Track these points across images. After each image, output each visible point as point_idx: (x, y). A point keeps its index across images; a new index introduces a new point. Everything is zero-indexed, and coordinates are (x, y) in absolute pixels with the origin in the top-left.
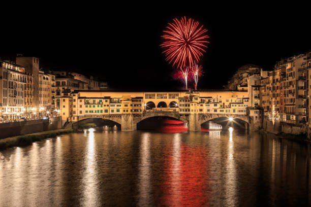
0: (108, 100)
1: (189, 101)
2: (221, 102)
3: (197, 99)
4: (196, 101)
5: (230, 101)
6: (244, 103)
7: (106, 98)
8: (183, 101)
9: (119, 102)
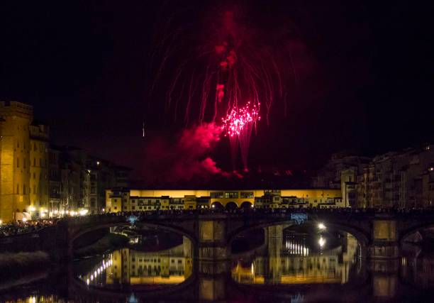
0: (168, 201)
1: (268, 201)
2: (307, 202)
3: (277, 199)
4: (277, 201)
5: (319, 202)
6: (337, 203)
7: (164, 198)
8: (261, 201)
9: (180, 203)
